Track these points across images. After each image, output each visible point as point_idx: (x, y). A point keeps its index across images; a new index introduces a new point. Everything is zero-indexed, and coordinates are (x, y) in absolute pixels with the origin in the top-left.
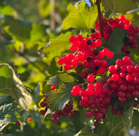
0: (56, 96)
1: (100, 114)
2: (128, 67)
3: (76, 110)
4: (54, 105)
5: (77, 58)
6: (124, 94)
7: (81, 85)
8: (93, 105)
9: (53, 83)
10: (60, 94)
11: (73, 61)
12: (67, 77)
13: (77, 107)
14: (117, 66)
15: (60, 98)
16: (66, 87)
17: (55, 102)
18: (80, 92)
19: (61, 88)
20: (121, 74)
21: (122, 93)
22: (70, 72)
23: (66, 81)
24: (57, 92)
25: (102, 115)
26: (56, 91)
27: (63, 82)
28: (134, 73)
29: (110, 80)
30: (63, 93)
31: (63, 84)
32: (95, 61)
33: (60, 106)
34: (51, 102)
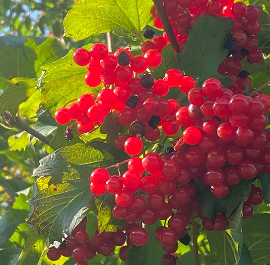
0: (54, 203)
1: (167, 233)
2: (214, 105)
3: (107, 231)
4: (51, 224)
5: (100, 102)
6: (220, 176)
7: (114, 166)
8: (148, 211)
9: (48, 171)
10: (65, 196)
11: (91, 111)
12: (84, 152)
13: (108, 224)
14: (193, 107)
15: (66, 204)
16: (82, 176)
17: (54, 218)
18: (107, 183)
19: (68, 181)
20: (204, 124)
21: (213, 172)
22: (89, 140)
23: (81, 163)
24: (57, 193)
25: (171, 234)
26: (55, 190)
27: (73, 166)
28: (233, 117)
29: (180, 143)
30: (72, 194)
31: (74, 171)
32: (144, 103)
33: (64, 225)
34: (43, 217)
